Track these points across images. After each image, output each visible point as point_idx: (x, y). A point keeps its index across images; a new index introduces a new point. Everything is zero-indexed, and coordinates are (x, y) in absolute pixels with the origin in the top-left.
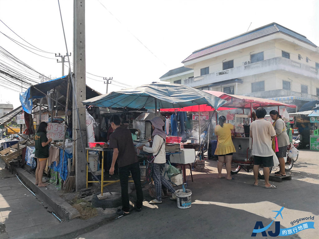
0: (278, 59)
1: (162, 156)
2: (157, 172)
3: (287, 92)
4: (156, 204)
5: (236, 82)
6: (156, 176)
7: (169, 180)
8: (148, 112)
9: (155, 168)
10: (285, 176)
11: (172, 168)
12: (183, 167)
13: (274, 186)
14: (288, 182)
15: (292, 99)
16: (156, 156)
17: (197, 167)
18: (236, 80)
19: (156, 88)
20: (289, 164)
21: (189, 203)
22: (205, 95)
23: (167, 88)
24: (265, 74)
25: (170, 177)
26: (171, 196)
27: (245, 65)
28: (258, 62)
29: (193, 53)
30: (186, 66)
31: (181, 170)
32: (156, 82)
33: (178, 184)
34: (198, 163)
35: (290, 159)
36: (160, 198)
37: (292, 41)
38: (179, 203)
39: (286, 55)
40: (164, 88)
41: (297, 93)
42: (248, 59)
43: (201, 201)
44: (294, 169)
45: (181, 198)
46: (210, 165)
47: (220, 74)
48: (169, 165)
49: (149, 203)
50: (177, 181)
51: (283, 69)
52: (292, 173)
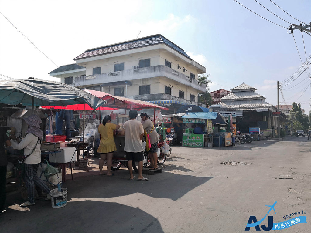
0: (161, 67)
1: (36, 156)
2: (30, 173)
3: (168, 96)
4: (28, 206)
5: (126, 84)
6: (28, 177)
7: (46, 180)
8: (27, 109)
9: (28, 169)
10: (157, 169)
11: (50, 168)
12: (62, 166)
13: (146, 179)
14: (159, 174)
15: (171, 102)
16: (28, 156)
17: (80, 165)
18: (126, 82)
19: (31, 84)
20: (163, 159)
21: (64, 202)
22: (85, 95)
23: (44, 85)
24: (150, 78)
25: (47, 177)
26: (46, 197)
27: (135, 69)
28: (145, 68)
29: (86, 51)
30: (78, 64)
31: (60, 169)
32: (33, 78)
33: (55, 183)
34: (81, 161)
35: (163, 154)
36: (33, 199)
37: (173, 53)
38: (53, 203)
39: (168, 64)
40: (41, 85)
41: (176, 97)
42: (137, 64)
43: (78, 199)
44: (166, 163)
45: (55, 198)
46: (94, 163)
47: (112, 75)
48: (46, 165)
49: (21, 207)
50: (55, 180)
51: (165, 76)
52: (164, 166)
